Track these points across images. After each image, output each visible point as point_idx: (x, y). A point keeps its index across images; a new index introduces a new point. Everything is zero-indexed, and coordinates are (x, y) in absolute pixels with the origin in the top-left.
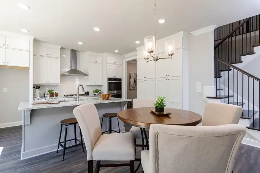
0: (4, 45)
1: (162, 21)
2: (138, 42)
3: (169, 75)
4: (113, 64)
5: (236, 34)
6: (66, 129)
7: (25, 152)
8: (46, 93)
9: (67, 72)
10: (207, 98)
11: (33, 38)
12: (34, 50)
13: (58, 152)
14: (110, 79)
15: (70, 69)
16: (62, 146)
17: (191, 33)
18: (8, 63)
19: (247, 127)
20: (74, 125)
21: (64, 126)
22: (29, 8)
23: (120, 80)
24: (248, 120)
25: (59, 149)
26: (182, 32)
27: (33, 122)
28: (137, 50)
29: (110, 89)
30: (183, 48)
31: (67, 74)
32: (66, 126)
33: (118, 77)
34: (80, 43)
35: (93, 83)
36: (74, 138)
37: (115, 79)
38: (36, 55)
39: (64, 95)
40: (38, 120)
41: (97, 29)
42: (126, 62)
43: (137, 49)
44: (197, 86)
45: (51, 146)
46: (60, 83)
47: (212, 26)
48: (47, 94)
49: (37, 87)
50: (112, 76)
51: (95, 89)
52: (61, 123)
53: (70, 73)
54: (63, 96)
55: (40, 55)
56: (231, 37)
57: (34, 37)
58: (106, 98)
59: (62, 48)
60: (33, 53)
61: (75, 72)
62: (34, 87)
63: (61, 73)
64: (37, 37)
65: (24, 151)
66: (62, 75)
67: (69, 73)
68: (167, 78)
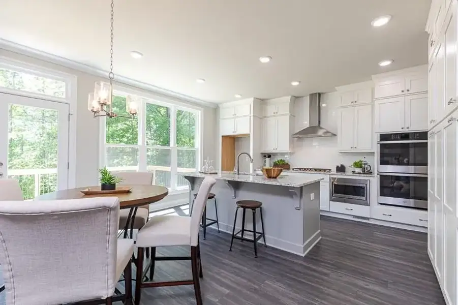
0: (233, 115)
4: (394, 97)
14: (384, 137)
39: (293, 169)
49: (268, 155)
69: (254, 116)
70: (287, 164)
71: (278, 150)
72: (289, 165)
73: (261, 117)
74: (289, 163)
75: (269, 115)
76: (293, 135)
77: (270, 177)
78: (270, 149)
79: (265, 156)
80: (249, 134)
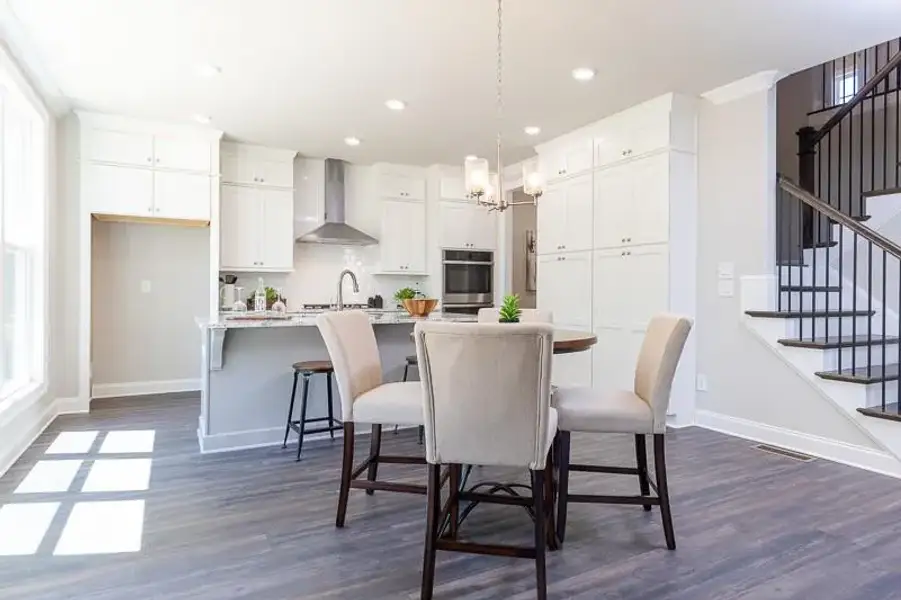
0: (149, 160)
1: (584, 74)
2: (532, 131)
3: (629, 240)
4: (462, 201)
5: (887, 85)
6: (307, 383)
7: (210, 436)
8: (258, 292)
9: (315, 232)
10: (750, 317)
11: (219, 135)
12: (221, 172)
13: (285, 446)
14: (449, 254)
15: (322, 223)
16: (296, 429)
17: (701, 98)
18: (158, 210)
19: (859, 410)
20: (326, 374)
21: (301, 376)
22: (219, 70)
23: (487, 256)
24: (864, 386)
25: (288, 442)
26: (669, 96)
27: (228, 360)
28: (537, 154)
29: (449, 289)
30: (673, 150)
31: (313, 237)
32: (305, 375)
33: (480, 246)
34: (353, 142)
35: (394, 269)
36: (327, 416)
37: (471, 255)
38: (227, 183)
39: (306, 306)
40: (240, 359)
41: (396, 105)
42: (508, 192)
43: (538, 149)
44: (721, 276)
45: (268, 430)
46: (295, 266)
47: (762, 74)
48: (260, 295)
49: (229, 278)
50: (460, 245)
51: (403, 289)
52: (294, 370)
53: (325, 235)
54: (300, 308)
55: (239, 181)
56: (873, 97)
57: (222, 133)
58: (421, 311)
59: (298, 157)
60: (221, 178)
61: (338, 231)
62: (221, 280)
63: (295, 234)
64: (232, 133)
65: (208, 433)
66: (300, 242)
67: (319, 236)
68: (624, 250)
75: (241, 181)
80: (208, 222)
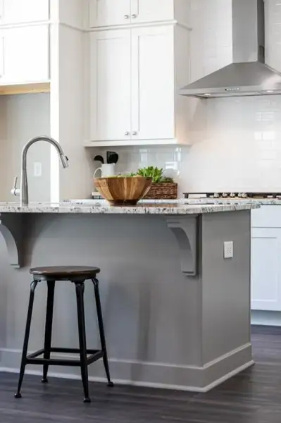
69: (61, 24)
70: (169, 181)
71: (140, 136)
72: (175, 186)
73: (85, 28)
74: (175, 181)
75: (109, 23)
76: (186, 88)
77: (118, 202)
78: (114, 136)
79: (99, 158)
80: (48, 85)
